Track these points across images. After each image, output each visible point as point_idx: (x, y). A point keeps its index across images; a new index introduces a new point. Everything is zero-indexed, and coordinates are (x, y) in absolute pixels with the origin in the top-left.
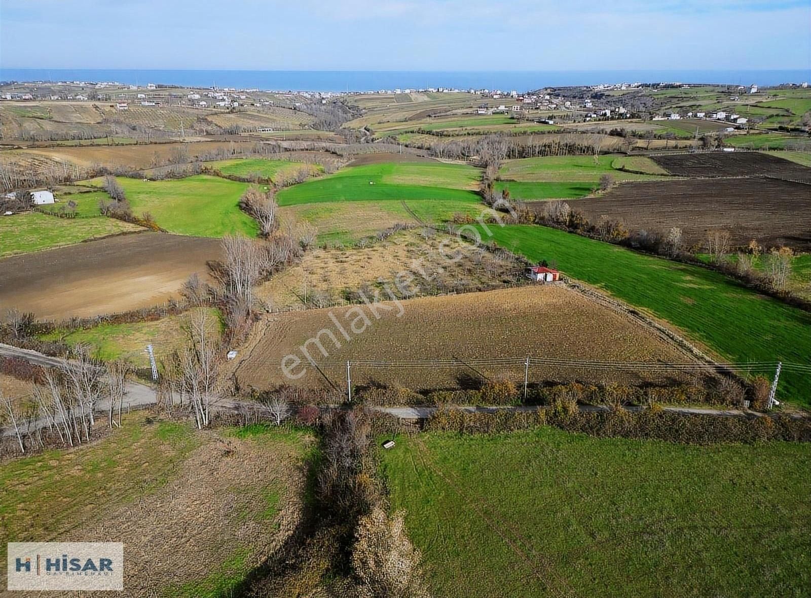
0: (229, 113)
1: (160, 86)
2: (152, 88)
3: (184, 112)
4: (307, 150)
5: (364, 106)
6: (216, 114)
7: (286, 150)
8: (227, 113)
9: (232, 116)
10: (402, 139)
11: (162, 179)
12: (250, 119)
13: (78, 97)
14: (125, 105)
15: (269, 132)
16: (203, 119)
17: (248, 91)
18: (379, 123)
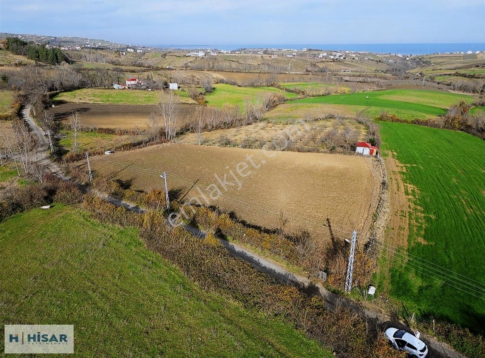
0: (332, 62)
1: (310, 50)
2: (305, 51)
3: (305, 60)
4: (361, 82)
5: (435, 61)
6: (323, 62)
7: (346, 81)
8: (330, 61)
9: (332, 63)
10: (438, 79)
11: (245, 86)
12: (343, 65)
13: (258, 52)
14: (276, 56)
15: (348, 72)
16: (313, 64)
17: (360, 52)
18: (433, 70)
